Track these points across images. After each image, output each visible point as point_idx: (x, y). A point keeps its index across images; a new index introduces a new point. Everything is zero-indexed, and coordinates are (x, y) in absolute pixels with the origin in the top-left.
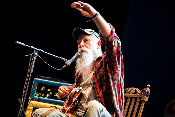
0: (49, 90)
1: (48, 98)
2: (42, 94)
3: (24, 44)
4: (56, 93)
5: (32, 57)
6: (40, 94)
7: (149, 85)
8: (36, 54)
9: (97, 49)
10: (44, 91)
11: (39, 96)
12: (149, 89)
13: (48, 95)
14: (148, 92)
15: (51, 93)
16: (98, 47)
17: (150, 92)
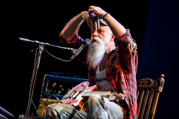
0: (61, 86)
1: (60, 94)
2: (53, 91)
3: (28, 40)
4: (68, 89)
5: (38, 52)
6: (52, 91)
7: (163, 75)
8: (42, 48)
9: (111, 41)
10: (55, 88)
11: (51, 93)
12: (163, 79)
13: (60, 92)
14: (163, 82)
15: (63, 89)
16: (112, 39)
17: (164, 82)
